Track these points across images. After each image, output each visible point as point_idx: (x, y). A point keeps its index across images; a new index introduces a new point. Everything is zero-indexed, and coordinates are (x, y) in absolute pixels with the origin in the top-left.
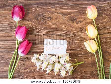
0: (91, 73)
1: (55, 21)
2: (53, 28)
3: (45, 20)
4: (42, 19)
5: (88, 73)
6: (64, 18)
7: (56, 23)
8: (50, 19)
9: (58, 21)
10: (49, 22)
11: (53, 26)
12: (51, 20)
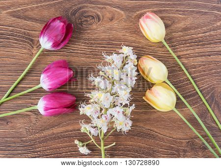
0: (189, 142)
1: (108, 25)
2: (103, 40)
3: (87, 21)
4: (80, 21)
5: (182, 143)
6: (129, 17)
7: (111, 29)
8: (96, 20)
9: (115, 24)
10: (94, 26)
11: (103, 36)
12: (99, 21)
